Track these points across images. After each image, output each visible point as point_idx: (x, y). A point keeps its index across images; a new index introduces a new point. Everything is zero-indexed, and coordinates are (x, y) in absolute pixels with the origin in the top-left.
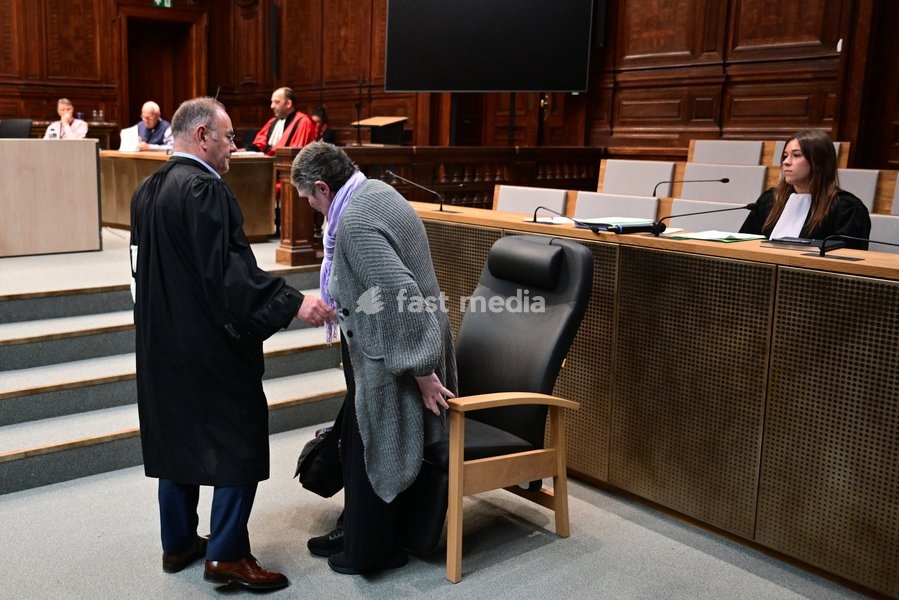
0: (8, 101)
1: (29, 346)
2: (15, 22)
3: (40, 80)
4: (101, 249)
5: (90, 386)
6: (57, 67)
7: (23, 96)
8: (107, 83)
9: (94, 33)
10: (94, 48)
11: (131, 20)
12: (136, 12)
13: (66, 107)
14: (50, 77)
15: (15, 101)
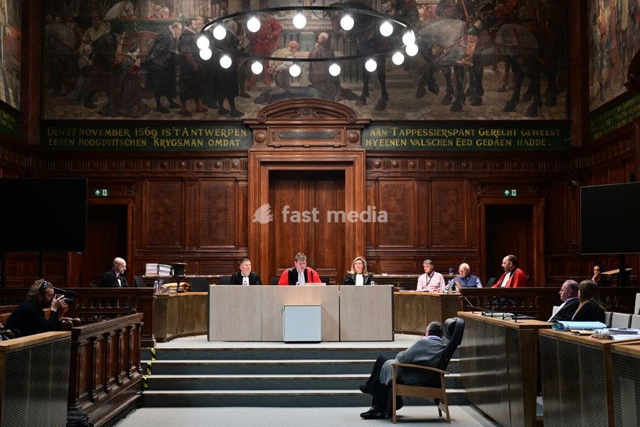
0: (406, 262)
2: (412, 214)
3: (428, 247)
4: (393, 340)
6: (438, 240)
7: (415, 260)
8: (471, 248)
9: (463, 217)
10: (463, 226)
11: (488, 207)
12: (490, 201)
15: (411, 262)
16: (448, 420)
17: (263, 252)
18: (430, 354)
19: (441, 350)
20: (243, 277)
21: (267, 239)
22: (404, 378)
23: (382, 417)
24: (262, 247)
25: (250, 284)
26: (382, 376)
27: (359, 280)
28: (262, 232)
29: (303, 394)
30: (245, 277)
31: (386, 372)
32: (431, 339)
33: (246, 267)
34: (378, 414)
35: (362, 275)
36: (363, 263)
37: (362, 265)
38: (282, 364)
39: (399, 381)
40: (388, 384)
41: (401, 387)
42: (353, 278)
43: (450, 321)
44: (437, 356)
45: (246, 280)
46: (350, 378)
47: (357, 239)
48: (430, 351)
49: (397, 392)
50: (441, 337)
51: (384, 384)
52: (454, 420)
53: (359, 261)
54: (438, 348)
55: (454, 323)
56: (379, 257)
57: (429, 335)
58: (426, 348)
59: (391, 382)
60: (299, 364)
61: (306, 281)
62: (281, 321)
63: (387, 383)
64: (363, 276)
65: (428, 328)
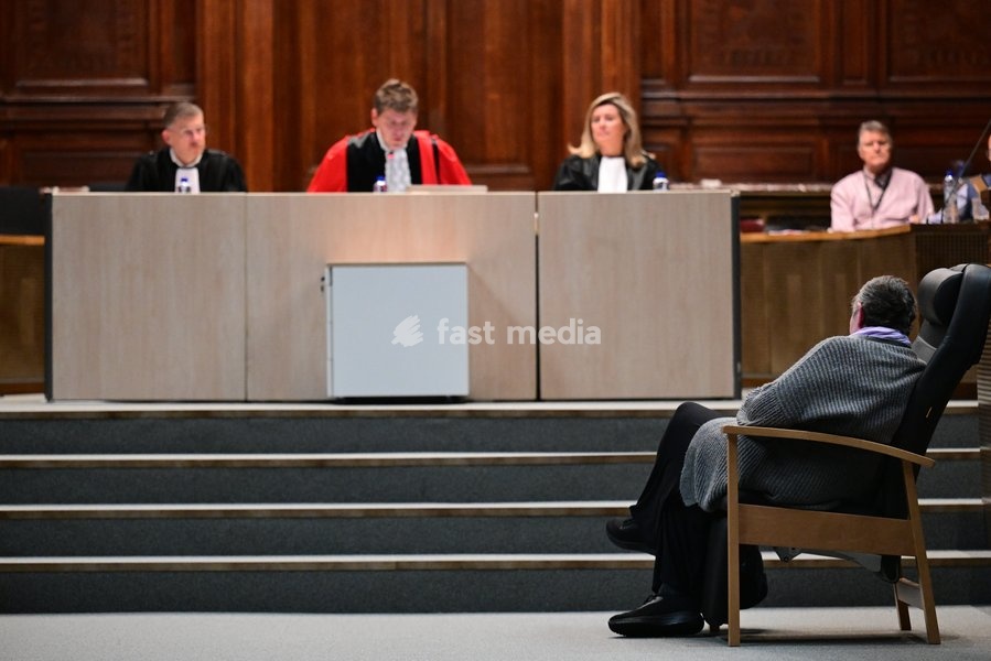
0: (789, 138)
1: (468, 470)
3: (875, 84)
5: (523, 517)
6: (914, 55)
7: (824, 129)
13: (876, 136)
14: (894, 79)
15: (811, 138)
16: (933, 636)
17: (251, 101)
18: (867, 393)
19: (907, 379)
20: (175, 167)
21: (268, 55)
22: (773, 482)
23: (688, 631)
24: (249, 81)
25: (203, 188)
26: (690, 478)
27: (612, 177)
28: (251, 26)
29: (398, 565)
30: (186, 167)
31: (704, 461)
32: (868, 337)
33: (189, 134)
34: (676, 620)
35: (619, 163)
36: (623, 114)
37: (617, 122)
38: (321, 464)
39: (752, 493)
40: (712, 503)
41: (757, 512)
42: (587, 171)
43: (940, 275)
44: (891, 399)
45: (189, 179)
46: (571, 512)
47: (606, 50)
48: (865, 383)
49: (742, 530)
50: (906, 332)
51: (696, 507)
52: (952, 638)
53: (608, 109)
54: (895, 372)
55: (954, 283)
56: (690, 118)
57: (861, 325)
58: (851, 370)
59: (720, 496)
60: (383, 464)
61: (417, 178)
62: (319, 324)
63: (704, 504)
64: (628, 166)
65: (858, 301)
